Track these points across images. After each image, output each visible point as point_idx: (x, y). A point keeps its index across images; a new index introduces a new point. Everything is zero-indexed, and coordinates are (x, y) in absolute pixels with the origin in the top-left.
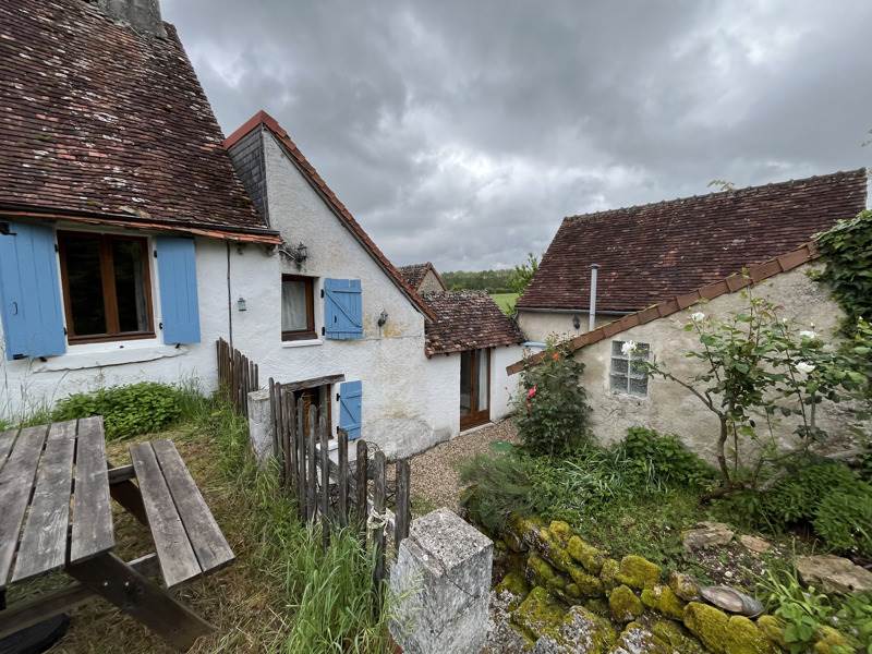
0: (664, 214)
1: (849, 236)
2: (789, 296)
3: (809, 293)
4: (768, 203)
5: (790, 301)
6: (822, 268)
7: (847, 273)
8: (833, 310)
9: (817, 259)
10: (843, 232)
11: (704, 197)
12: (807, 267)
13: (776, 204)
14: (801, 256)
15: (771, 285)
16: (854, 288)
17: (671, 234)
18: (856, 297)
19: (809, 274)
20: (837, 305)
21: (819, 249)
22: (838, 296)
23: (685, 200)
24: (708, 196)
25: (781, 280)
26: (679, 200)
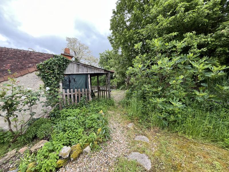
0: (5, 51)
1: (43, 66)
2: (32, 79)
3: (37, 79)
4: (38, 57)
5: (32, 80)
6: (38, 73)
7: (43, 74)
8: (42, 83)
9: (37, 70)
10: (41, 65)
11: (20, 50)
12: (35, 72)
13: (40, 57)
14: (33, 69)
15: (27, 76)
16: (45, 77)
17: (8, 59)
18: (45, 79)
19: (36, 74)
20: (42, 81)
21: (37, 68)
22: (42, 79)
23: (14, 49)
24: (22, 50)
25: (29, 75)
26: (12, 49)
